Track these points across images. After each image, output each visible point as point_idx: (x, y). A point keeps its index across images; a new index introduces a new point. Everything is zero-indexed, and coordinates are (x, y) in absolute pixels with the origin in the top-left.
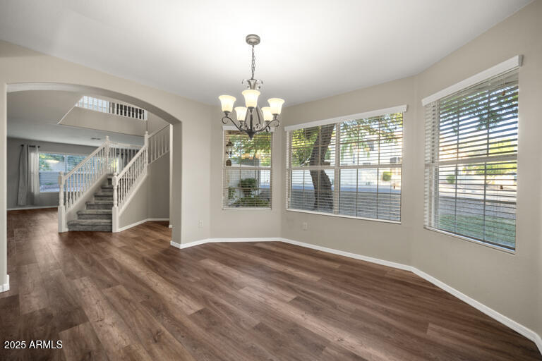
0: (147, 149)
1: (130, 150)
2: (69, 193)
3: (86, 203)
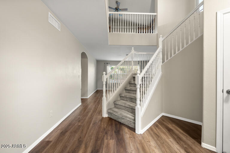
0: (161, 50)
1: (144, 61)
2: (111, 84)
3: (120, 94)
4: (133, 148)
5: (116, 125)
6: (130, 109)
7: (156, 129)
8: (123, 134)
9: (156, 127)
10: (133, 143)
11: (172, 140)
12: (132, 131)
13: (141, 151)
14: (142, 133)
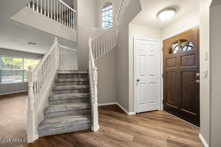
4: (108, 145)
5: (65, 139)
6: (74, 112)
7: (102, 119)
8: (85, 142)
9: (101, 118)
10: (103, 142)
11: (117, 120)
12: (90, 133)
13: (114, 141)
14: (98, 128)
